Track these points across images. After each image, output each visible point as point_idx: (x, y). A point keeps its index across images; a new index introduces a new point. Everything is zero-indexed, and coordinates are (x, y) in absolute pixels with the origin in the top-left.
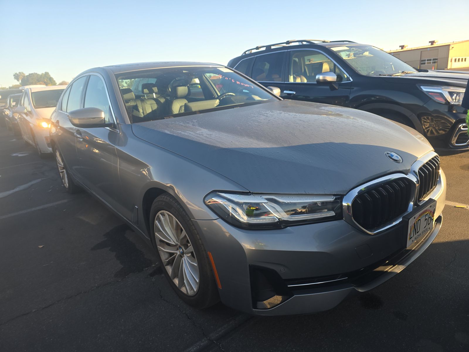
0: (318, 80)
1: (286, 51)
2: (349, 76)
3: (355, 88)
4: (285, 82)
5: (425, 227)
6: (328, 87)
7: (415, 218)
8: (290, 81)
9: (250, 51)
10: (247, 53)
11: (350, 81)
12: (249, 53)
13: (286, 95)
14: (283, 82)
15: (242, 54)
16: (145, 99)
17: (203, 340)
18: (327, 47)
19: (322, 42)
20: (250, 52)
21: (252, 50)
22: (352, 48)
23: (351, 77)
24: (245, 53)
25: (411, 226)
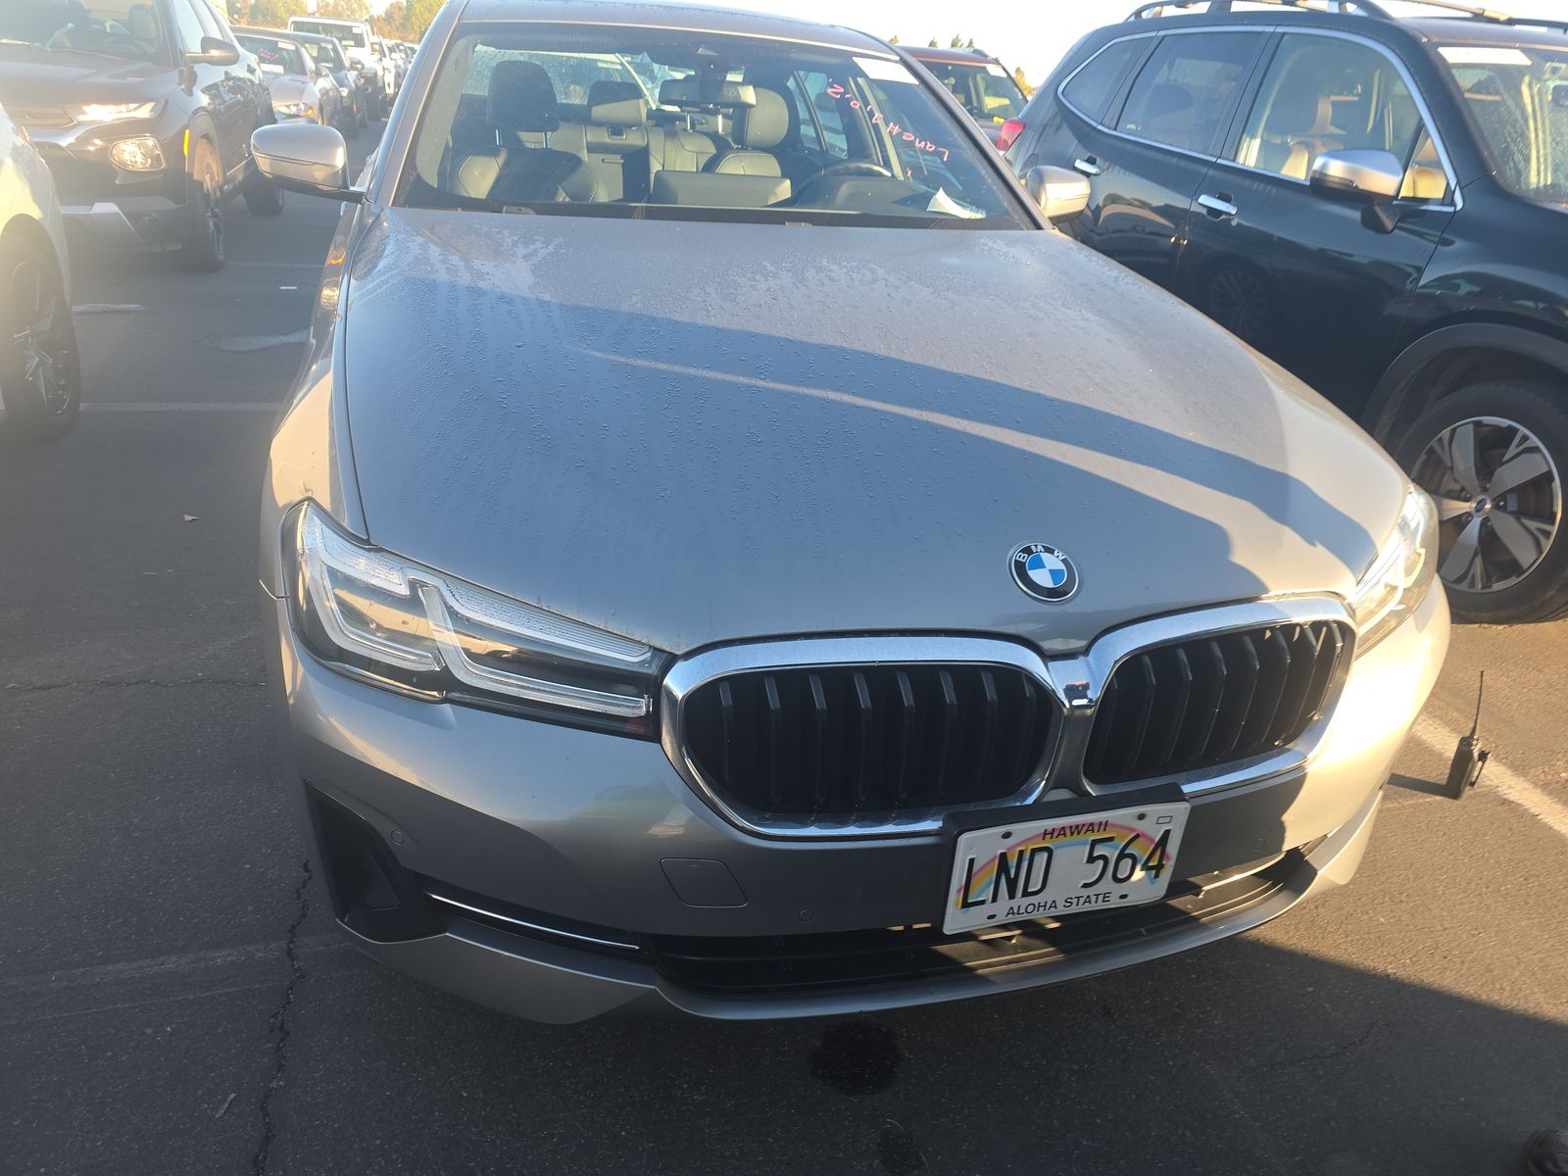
0: (1317, 176)
1: (1270, 29)
2: (1458, 183)
3: (1459, 244)
4: (1220, 161)
5: (1086, 886)
6: (1356, 215)
7: (1007, 835)
8: (1241, 159)
9: (1158, 9)
10: (1144, 15)
11: (1451, 209)
12: (1150, 16)
13: (1204, 211)
14: (1214, 160)
15: (1128, 16)
16: (685, 130)
17: (273, 945)
18: (1424, 40)
19: (1468, 15)
20: (1155, 14)
21: (1165, 8)
22: (1553, 61)
23: (1461, 189)
24: (1138, 14)
25: (972, 861)
